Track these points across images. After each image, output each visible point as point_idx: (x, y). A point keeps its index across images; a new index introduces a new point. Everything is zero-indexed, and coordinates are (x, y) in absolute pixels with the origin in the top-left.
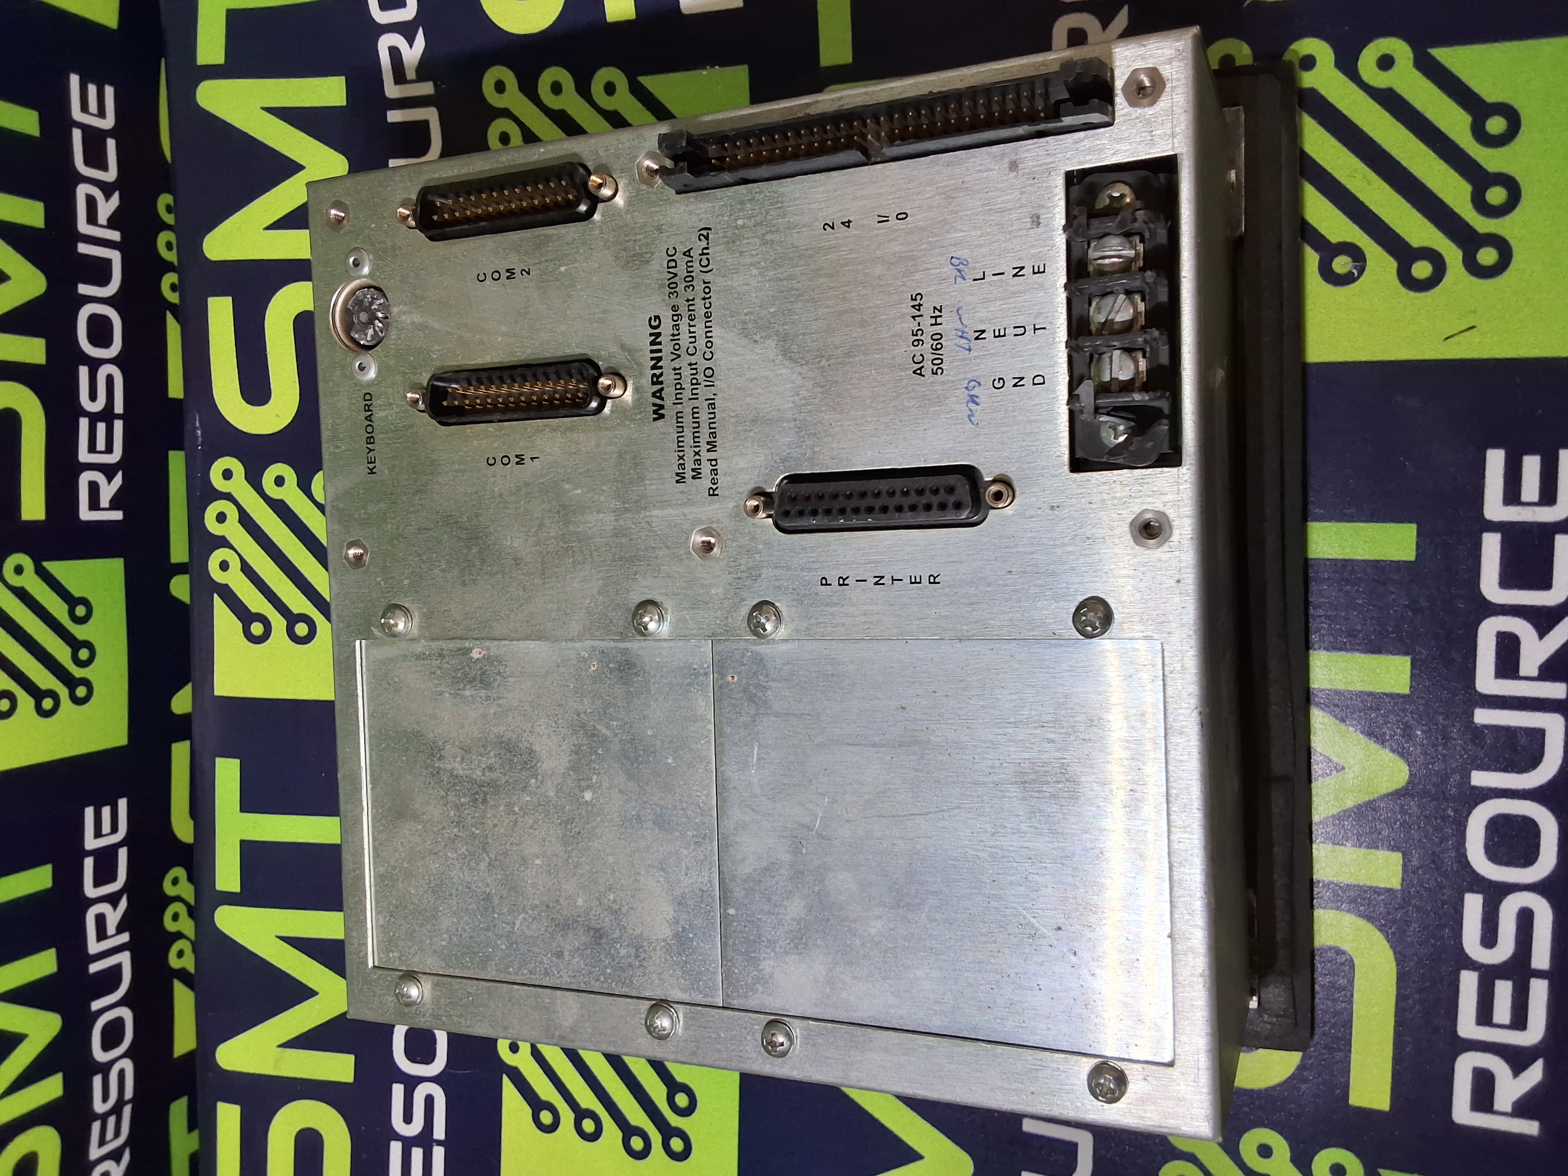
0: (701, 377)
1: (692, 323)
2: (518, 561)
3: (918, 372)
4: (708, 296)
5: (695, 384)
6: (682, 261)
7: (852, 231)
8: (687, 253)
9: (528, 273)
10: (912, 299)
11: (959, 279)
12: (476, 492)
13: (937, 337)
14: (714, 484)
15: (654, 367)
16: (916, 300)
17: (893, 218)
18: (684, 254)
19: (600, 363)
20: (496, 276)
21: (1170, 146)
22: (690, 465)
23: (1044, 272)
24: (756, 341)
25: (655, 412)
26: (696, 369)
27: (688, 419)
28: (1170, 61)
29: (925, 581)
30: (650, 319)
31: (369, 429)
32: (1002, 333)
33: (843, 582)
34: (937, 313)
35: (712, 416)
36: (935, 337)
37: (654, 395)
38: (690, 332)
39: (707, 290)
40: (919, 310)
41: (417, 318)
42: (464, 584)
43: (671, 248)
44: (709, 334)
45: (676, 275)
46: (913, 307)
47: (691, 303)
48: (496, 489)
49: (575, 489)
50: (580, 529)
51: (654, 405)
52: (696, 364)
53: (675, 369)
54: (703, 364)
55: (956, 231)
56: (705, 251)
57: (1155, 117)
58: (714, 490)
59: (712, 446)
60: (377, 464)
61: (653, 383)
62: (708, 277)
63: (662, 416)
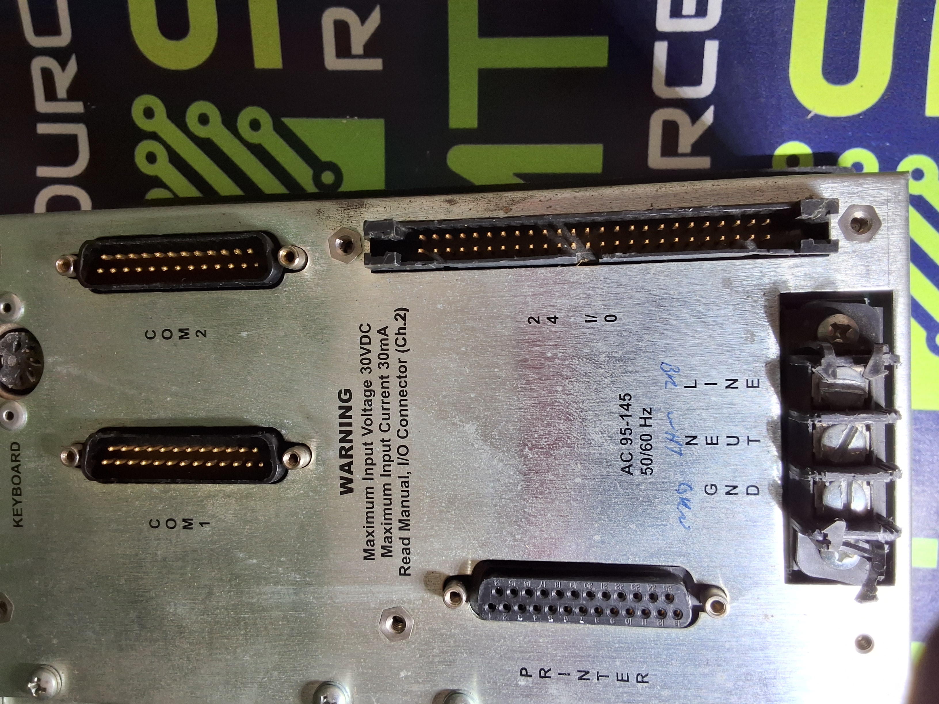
0: (394, 454)
1: (385, 400)
2: (182, 629)
3: (627, 470)
4: (404, 375)
5: (388, 460)
6: (376, 338)
7: (558, 327)
8: (383, 331)
9: (205, 335)
10: (620, 399)
11: (670, 385)
12: (137, 555)
13: (647, 438)
14: (406, 563)
15: (342, 440)
16: (624, 400)
17: (601, 319)
18: (379, 332)
19: (283, 432)
20: (167, 334)
21: (886, 282)
22: (379, 542)
23: (758, 387)
24: (454, 424)
25: (342, 485)
26: (389, 446)
27: (378, 497)
28: (886, 202)
29: (633, 680)
30: (340, 392)
31: (16, 480)
32: (715, 441)
33: (544, 674)
34: (647, 415)
35: (406, 494)
36: (644, 438)
37: (342, 468)
38: (383, 409)
39: (403, 369)
40: (627, 410)
41: (75, 371)
42: (121, 649)
43: (365, 325)
44: (403, 413)
45: (369, 351)
46: (621, 406)
47: (384, 380)
48: (159, 553)
49: (250, 558)
50: (254, 600)
51: (342, 478)
52: (389, 440)
53: (365, 444)
54: (396, 442)
55: (667, 337)
56: (401, 331)
57: (871, 253)
58: (405, 570)
59: (405, 525)
60: (24, 517)
61: (341, 456)
62: (404, 357)
63: (351, 490)
